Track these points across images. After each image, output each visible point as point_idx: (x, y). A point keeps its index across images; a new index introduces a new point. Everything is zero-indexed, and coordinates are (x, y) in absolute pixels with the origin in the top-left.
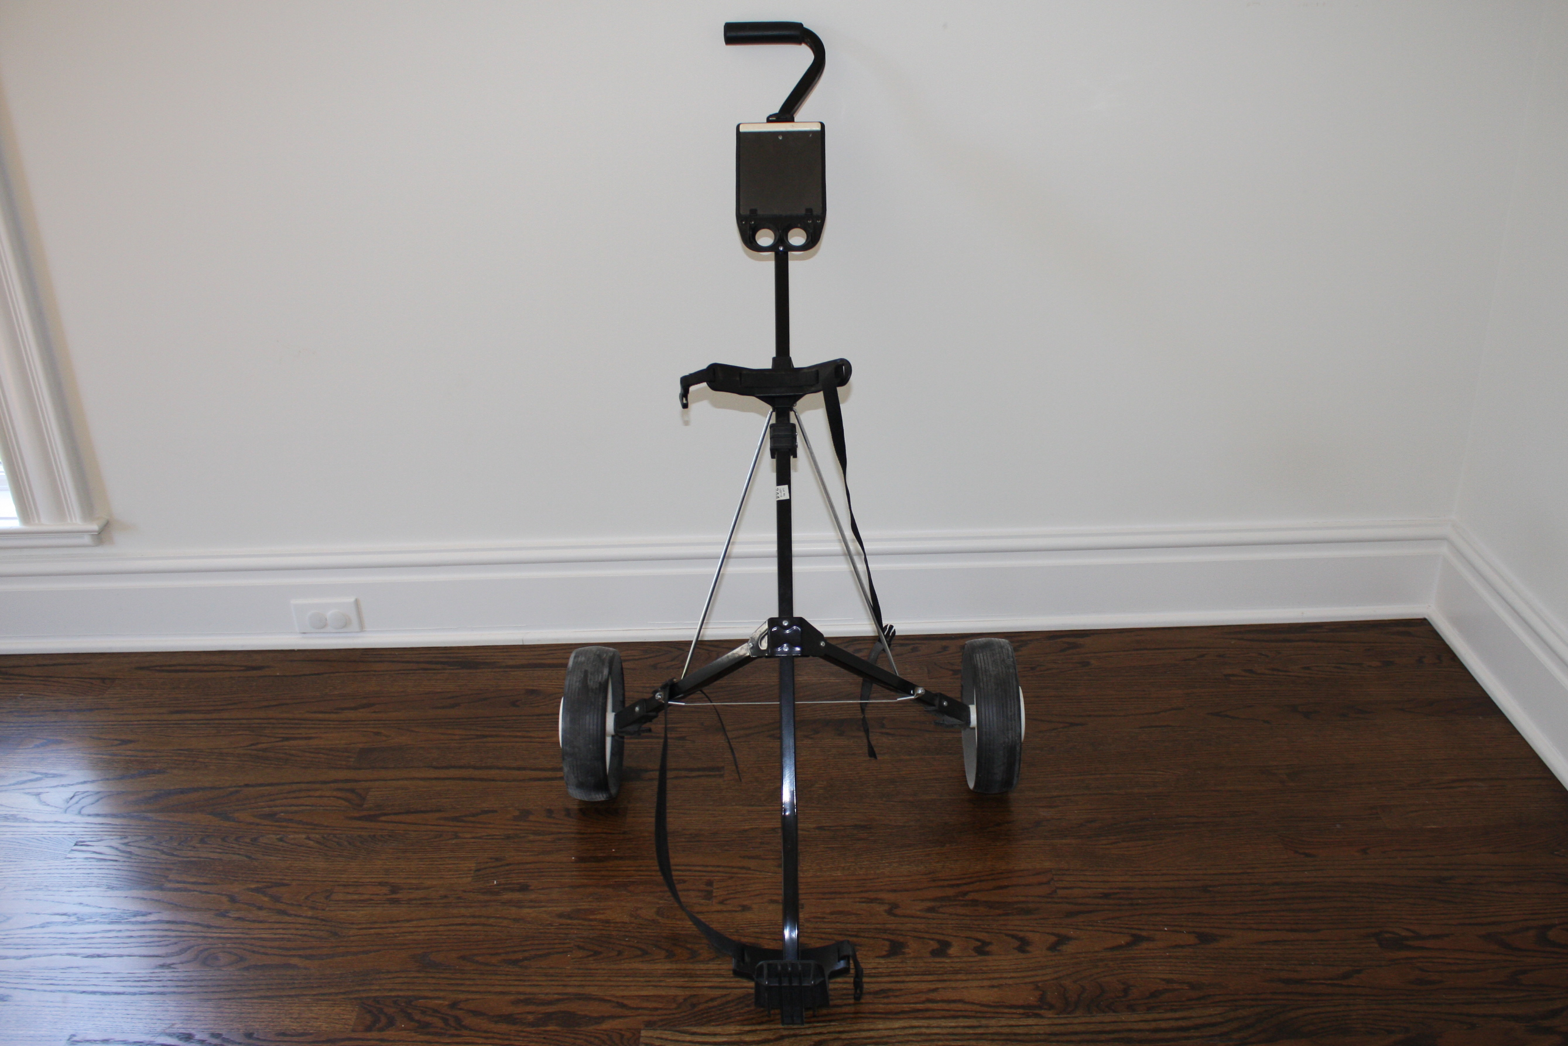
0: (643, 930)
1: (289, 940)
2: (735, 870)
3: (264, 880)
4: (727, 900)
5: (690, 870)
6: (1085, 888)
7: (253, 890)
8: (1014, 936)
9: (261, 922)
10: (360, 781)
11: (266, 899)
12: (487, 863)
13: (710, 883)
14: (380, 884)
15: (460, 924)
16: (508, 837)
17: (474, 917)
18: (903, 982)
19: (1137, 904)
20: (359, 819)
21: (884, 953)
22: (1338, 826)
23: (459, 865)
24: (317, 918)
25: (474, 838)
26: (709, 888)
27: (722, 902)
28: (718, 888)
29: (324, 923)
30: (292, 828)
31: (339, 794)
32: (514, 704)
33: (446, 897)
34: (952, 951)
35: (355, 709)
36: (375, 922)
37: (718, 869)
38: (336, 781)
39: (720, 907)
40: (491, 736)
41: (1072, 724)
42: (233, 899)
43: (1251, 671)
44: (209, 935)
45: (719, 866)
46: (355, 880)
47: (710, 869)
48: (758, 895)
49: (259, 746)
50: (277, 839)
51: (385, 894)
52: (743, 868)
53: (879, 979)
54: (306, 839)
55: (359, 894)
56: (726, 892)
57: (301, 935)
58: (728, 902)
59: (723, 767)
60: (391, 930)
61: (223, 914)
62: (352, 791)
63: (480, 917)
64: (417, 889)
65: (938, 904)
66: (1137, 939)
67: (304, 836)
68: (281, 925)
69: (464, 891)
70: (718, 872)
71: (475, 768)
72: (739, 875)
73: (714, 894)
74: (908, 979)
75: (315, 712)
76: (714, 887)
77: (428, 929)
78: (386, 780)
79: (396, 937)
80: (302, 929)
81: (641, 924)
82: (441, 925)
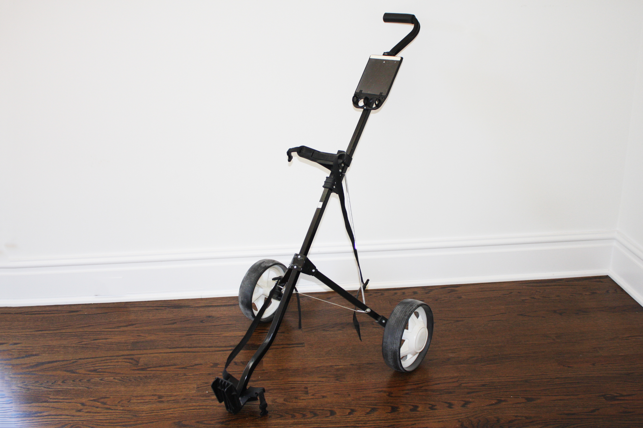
0: (279, 407)
1: (113, 419)
2: (316, 382)
3: (97, 396)
4: (315, 394)
5: (296, 383)
6: (474, 383)
7: (92, 400)
8: (445, 402)
9: (98, 413)
10: (135, 355)
11: (99, 404)
12: (202, 385)
13: (306, 388)
14: (153, 395)
15: (194, 409)
16: (209, 374)
17: (200, 406)
18: (400, 422)
19: (497, 388)
20: (138, 370)
21: (389, 411)
22: (581, 355)
23: (189, 386)
24: (125, 410)
25: (193, 375)
26: (306, 390)
27: (313, 395)
28: (310, 390)
29: (129, 412)
30: (106, 375)
31: (125, 360)
32: (202, 322)
33: (185, 399)
34: (419, 409)
35: (127, 326)
36: (153, 410)
37: (309, 382)
38: (123, 355)
39: (312, 397)
40: (194, 335)
41: (457, 321)
42: (83, 404)
43: (533, 298)
44: (74, 419)
45: (309, 381)
46: (141, 394)
47: (305, 382)
48: (329, 392)
49: (83, 343)
50: (100, 380)
51: (156, 399)
52: (320, 381)
53: (389, 421)
54: (113, 379)
55: (144, 399)
56: (314, 391)
57: (119, 417)
58: (316, 395)
59: (304, 343)
60: (161, 413)
61: (80, 411)
62: (132, 359)
63: (203, 406)
64: (171, 396)
65: (410, 392)
66: (500, 401)
67: (112, 378)
68: (109, 414)
69: (193, 396)
70: (309, 383)
71: (189, 347)
72: (319, 384)
73: (309, 392)
74: (401, 420)
75: (107, 328)
76: (308, 389)
77: (179, 412)
78: (148, 354)
79: (164, 416)
80: (119, 415)
81: (278, 405)
82: (185, 410)
